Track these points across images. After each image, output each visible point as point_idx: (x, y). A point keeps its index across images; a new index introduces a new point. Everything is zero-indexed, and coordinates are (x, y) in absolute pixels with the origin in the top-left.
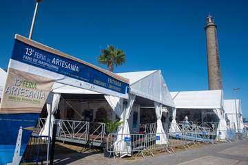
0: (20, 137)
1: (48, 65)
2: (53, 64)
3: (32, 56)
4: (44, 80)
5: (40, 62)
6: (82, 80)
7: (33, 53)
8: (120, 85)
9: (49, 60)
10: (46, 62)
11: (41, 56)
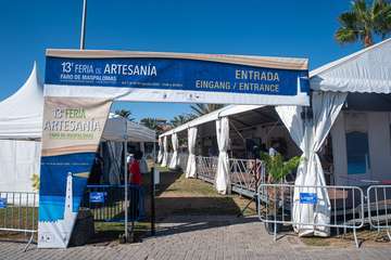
0: (69, 186)
1: (98, 78)
2: (107, 74)
3: (73, 73)
4: (95, 102)
5: (84, 77)
6: (167, 88)
7: (73, 68)
8: (276, 77)
9: (99, 70)
10: (94, 74)
11: (85, 68)
